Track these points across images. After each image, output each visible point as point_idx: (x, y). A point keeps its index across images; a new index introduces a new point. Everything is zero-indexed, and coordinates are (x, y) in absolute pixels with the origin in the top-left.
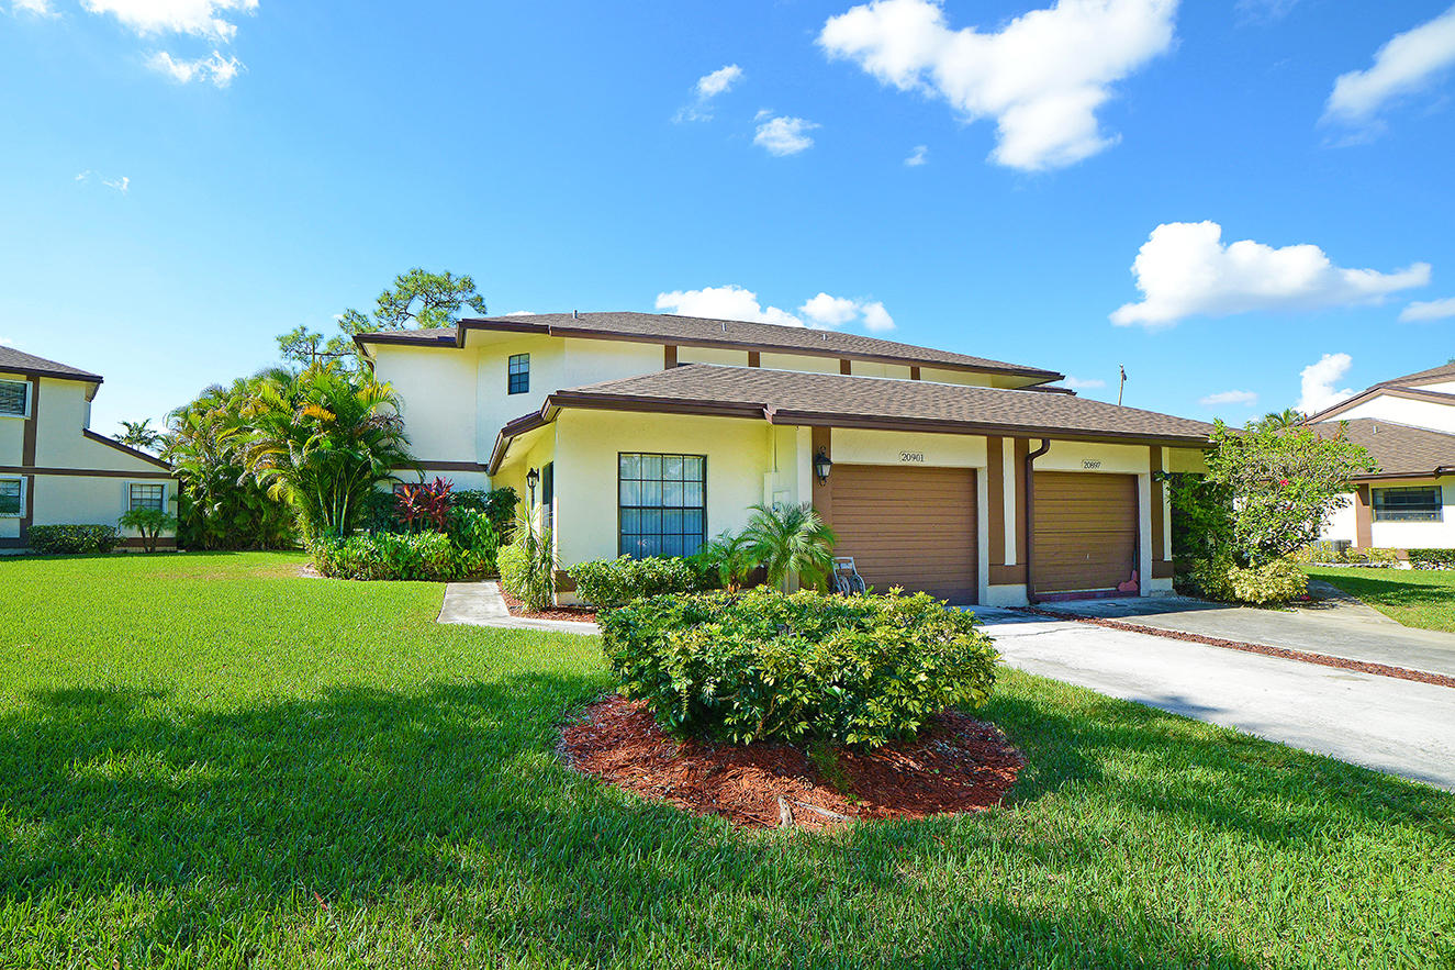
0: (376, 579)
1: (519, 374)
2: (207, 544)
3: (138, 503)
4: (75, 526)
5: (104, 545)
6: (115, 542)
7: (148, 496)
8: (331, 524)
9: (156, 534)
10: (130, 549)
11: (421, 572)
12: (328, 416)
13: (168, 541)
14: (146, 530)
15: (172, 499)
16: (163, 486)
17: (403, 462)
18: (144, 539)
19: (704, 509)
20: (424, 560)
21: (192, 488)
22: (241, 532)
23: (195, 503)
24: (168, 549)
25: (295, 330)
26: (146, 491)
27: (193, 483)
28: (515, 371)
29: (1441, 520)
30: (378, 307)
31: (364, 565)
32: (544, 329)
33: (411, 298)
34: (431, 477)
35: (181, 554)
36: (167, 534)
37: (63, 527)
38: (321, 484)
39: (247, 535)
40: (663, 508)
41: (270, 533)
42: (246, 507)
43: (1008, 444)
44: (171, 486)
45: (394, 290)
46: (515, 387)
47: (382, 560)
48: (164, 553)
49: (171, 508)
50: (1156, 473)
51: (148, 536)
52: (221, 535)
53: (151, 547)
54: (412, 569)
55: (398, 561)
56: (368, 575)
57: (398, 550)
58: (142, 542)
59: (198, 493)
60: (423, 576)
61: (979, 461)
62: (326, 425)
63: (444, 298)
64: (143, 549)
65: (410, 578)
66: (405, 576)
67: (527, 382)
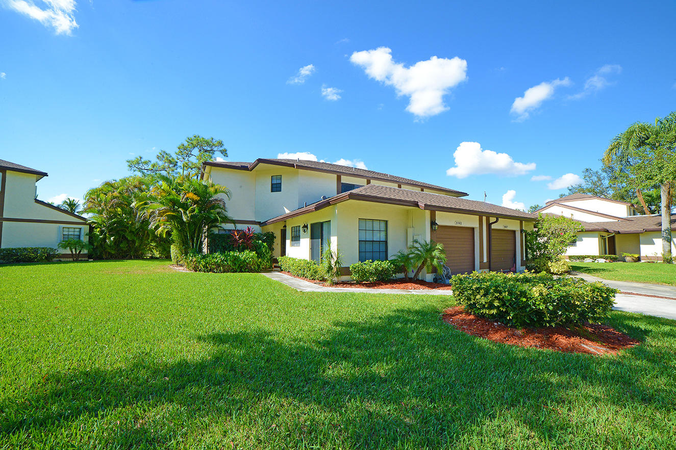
0: (224, 272)
1: (277, 184)
2: (104, 257)
3: (66, 236)
4: (32, 248)
5: (48, 257)
6: (54, 256)
7: (72, 233)
8: (193, 247)
9: (80, 252)
10: (62, 259)
11: (246, 269)
12: (196, 198)
13: (84, 255)
14: (74, 250)
15: (87, 235)
16: (80, 229)
17: (226, 220)
18: (72, 254)
19: (386, 242)
20: (247, 263)
21: (98, 229)
22: (122, 250)
23: (101, 237)
24: (83, 259)
25: (136, 158)
26: (73, 230)
27: (99, 227)
28: (275, 182)
29: (576, 246)
30: (177, 151)
31: (219, 266)
32: (293, 166)
33: (194, 147)
34: (240, 227)
35: (91, 261)
36: (85, 251)
37: (25, 249)
38: (189, 229)
39: (125, 252)
40: (373, 241)
41: (136, 251)
42: (127, 239)
43: (484, 218)
44: (86, 229)
45: (186, 144)
46: (275, 189)
47: (228, 263)
48: (82, 261)
49: (85, 239)
50: (522, 231)
51: (74, 253)
52: (113, 252)
53: (76, 258)
54: (242, 267)
55: (235, 264)
56: (220, 270)
57: (236, 259)
58: (72, 255)
59: (102, 232)
60: (247, 270)
61: (476, 225)
62: (196, 202)
63: (209, 149)
64: (71, 259)
65: (241, 271)
66: (239, 270)
67: (281, 187)
